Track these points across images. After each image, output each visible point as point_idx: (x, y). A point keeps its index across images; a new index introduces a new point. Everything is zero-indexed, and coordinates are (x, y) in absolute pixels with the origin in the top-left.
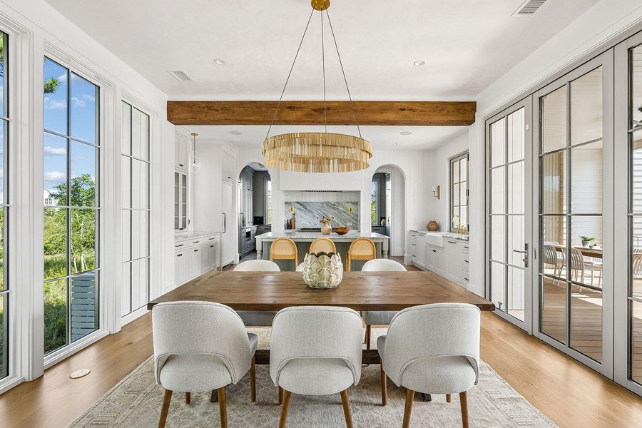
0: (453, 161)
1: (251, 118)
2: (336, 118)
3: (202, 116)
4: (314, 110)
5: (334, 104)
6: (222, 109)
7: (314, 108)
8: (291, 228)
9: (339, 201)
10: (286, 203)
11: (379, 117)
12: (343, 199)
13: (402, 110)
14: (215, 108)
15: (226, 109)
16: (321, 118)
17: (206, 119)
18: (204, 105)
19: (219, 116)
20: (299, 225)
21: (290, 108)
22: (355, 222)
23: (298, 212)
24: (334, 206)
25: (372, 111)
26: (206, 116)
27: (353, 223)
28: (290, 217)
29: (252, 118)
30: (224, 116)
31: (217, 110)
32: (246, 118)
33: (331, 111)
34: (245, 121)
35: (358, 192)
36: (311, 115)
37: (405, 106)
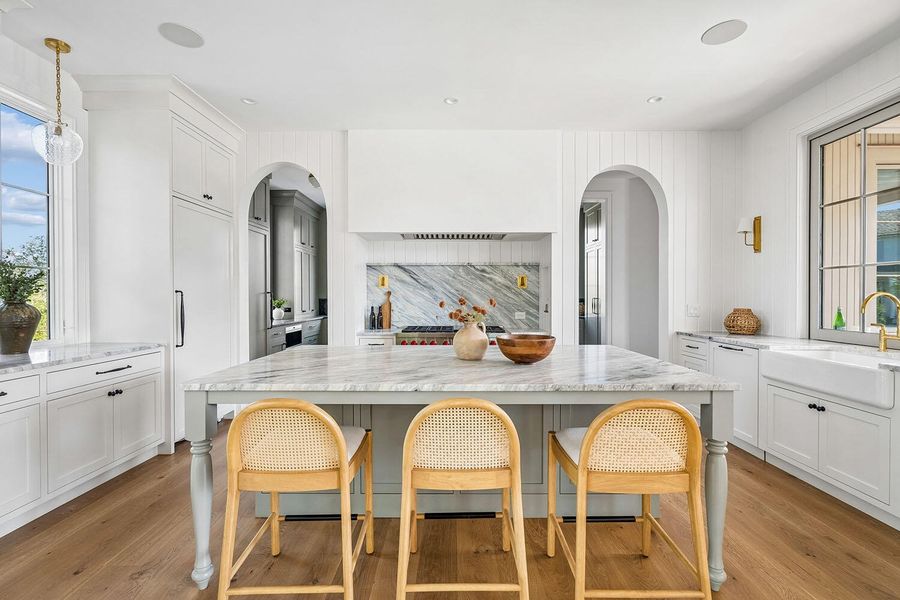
0: (823, 141)
8: (381, 326)
9: (495, 260)
10: (369, 266)
12: (505, 254)
20: (400, 319)
22: (532, 311)
23: (396, 287)
24: (483, 274)
27: (528, 313)
28: (379, 299)
35: (546, 237)
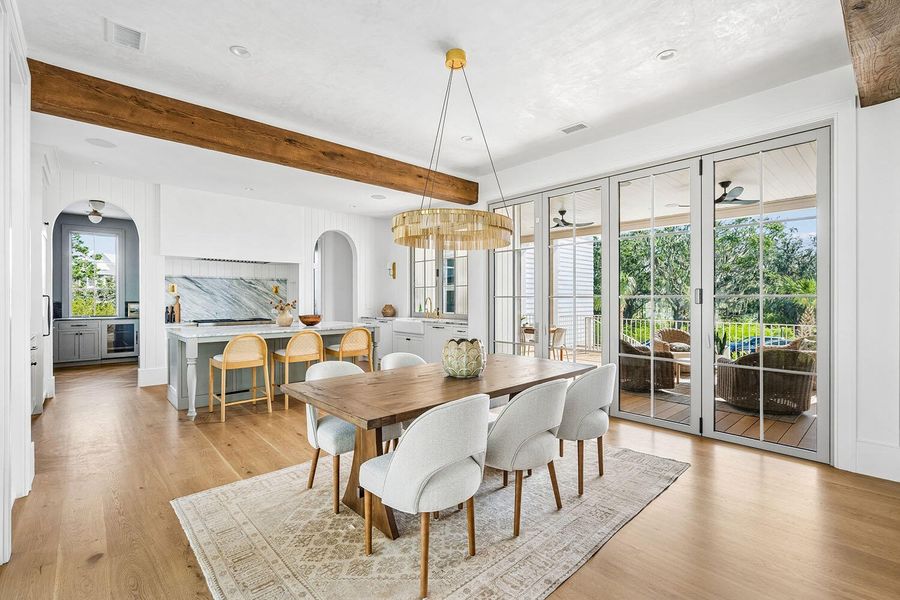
1: (226, 141)
2: (350, 170)
3: (125, 114)
4: (324, 153)
5: (347, 150)
6: (168, 111)
7: (323, 150)
8: (173, 321)
9: (259, 277)
10: (166, 278)
11: (397, 180)
12: (265, 274)
13: (420, 177)
14: (153, 105)
15: (178, 115)
16: (333, 166)
17: (132, 120)
18: (128, 95)
19: (161, 123)
21: (290, 141)
24: (250, 285)
25: (390, 171)
26: (132, 115)
28: (171, 302)
29: (228, 142)
30: (174, 125)
31: (160, 112)
32: (215, 139)
33: (345, 160)
34: (213, 142)
35: (294, 266)
36: (319, 158)
37: (422, 173)
